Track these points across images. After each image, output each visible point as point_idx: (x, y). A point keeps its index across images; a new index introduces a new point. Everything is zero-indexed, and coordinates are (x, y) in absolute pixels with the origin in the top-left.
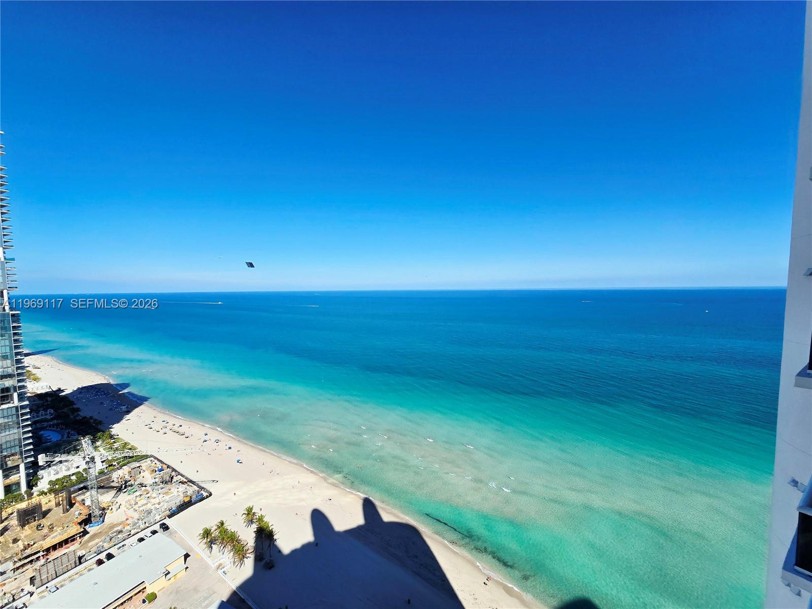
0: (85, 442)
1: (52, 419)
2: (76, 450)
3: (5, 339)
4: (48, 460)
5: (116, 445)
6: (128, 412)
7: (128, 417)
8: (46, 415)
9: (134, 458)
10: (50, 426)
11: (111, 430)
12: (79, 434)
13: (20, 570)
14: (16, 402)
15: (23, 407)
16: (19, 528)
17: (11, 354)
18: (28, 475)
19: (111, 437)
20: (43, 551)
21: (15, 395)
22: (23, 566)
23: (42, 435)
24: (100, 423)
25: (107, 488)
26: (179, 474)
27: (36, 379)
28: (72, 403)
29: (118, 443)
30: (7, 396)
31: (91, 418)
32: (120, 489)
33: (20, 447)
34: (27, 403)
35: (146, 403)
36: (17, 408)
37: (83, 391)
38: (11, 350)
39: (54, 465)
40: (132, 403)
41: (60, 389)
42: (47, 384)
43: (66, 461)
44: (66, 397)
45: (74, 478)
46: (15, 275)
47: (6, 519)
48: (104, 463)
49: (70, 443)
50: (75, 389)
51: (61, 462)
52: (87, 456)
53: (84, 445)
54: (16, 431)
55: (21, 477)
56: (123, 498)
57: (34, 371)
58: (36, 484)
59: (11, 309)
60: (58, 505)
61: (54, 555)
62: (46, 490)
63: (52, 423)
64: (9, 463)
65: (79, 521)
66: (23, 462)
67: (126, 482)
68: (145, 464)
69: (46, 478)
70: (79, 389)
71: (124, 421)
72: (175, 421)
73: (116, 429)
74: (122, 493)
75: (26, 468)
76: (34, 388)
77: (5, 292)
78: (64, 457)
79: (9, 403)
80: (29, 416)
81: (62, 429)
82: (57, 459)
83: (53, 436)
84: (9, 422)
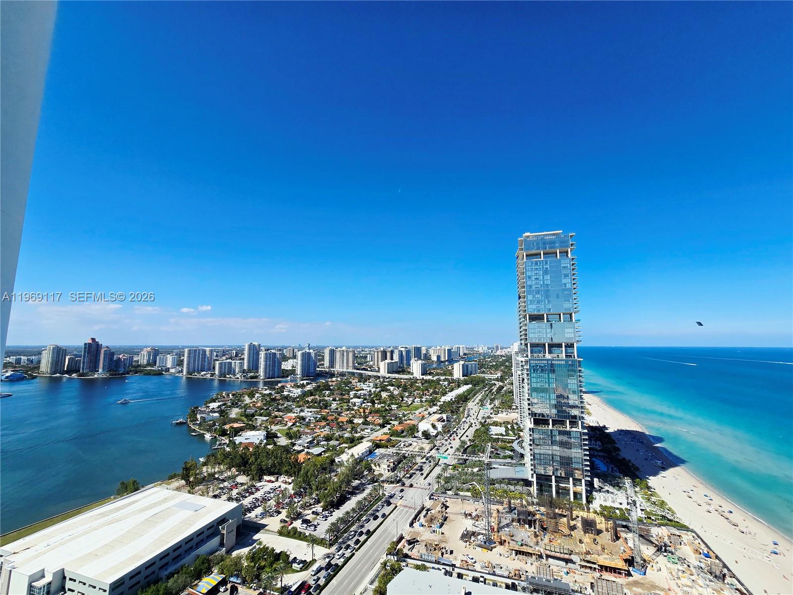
0: (627, 482)
1: (600, 451)
2: (618, 486)
3: (575, 379)
4: (600, 485)
5: (653, 499)
6: (664, 469)
7: (663, 474)
8: (596, 445)
9: (673, 523)
10: (599, 456)
11: (648, 480)
12: (620, 473)
13: (583, 570)
14: (580, 430)
15: (584, 434)
16: (582, 533)
17: (578, 390)
18: (587, 491)
19: (649, 488)
20: (599, 565)
21: (580, 422)
22: (586, 567)
23: (594, 461)
24: (638, 469)
25: (646, 539)
26: (733, 576)
27: (589, 414)
28: (613, 442)
29: (655, 498)
30: (575, 422)
31: (630, 461)
32: (659, 549)
33: (582, 465)
34: (586, 431)
35: (683, 466)
36: (581, 432)
37: (621, 433)
38: (578, 388)
39: (604, 492)
40: (668, 461)
41: (605, 426)
42: (596, 419)
43: (612, 493)
44: (609, 434)
45: (617, 511)
46: (580, 331)
47: (575, 519)
48: (643, 512)
49: (614, 477)
50: (616, 430)
51: (608, 491)
52: (630, 498)
53: (627, 485)
54: (580, 451)
55: (582, 489)
56: (661, 560)
57: (588, 406)
58: (592, 502)
59: (578, 357)
60: (607, 530)
61: (607, 576)
62: (598, 512)
63: (600, 454)
64: (576, 475)
65: (625, 558)
66: (584, 478)
67: (666, 545)
68: (686, 537)
69: (599, 500)
70: (618, 430)
71: (659, 476)
72: (718, 500)
73: (652, 481)
74: (661, 556)
75: (586, 485)
76: (591, 420)
77: (575, 344)
78: (611, 489)
79: (576, 427)
80: (587, 443)
81: (607, 462)
82: (606, 488)
83: (602, 467)
84: (576, 442)
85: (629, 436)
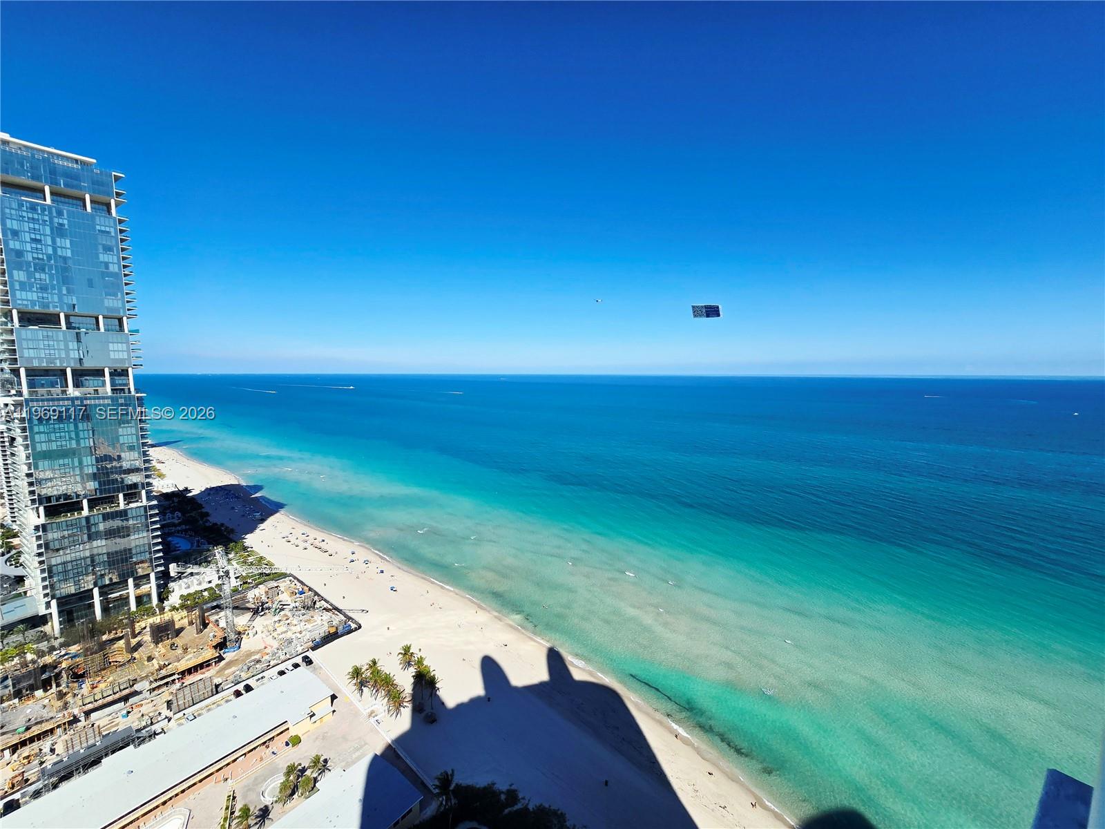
0: (218, 551)
1: (180, 524)
2: (207, 561)
3: (131, 427)
4: (180, 571)
5: (250, 559)
6: (263, 520)
7: (262, 526)
8: (173, 518)
9: (271, 576)
10: (178, 532)
11: (244, 540)
12: (209, 543)
13: (156, 692)
14: (144, 502)
15: (152, 507)
16: (153, 645)
17: (138, 444)
18: (159, 586)
19: (245, 549)
20: (178, 674)
21: (143, 492)
22: (159, 687)
23: (170, 542)
24: (232, 531)
25: (242, 609)
26: (323, 599)
27: (161, 476)
28: (201, 506)
29: (252, 557)
30: (135, 493)
31: (222, 525)
32: (256, 612)
33: (150, 553)
34: (155, 502)
35: (282, 511)
36: (145, 507)
37: (212, 493)
38: (138, 440)
39: (185, 577)
40: (267, 509)
41: (187, 488)
42: (172, 482)
43: (198, 574)
44: (193, 498)
45: (206, 594)
46: (140, 350)
47: (139, 633)
48: (238, 580)
49: (200, 553)
50: (203, 490)
51: (192, 574)
52: (221, 570)
53: (218, 556)
54: (145, 534)
55: (152, 587)
56: (260, 622)
57: (158, 466)
58: (167, 597)
59: (137, 391)
60: (191, 623)
61: (190, 679)
62: (177, 606)
63: (180, 528)
64: (139, 570)
65: (214, 645)
66: (153, 570)
67: (263, 604)
68: (283, 584)
69: (178, 590)
70: (207, 489)
71: (257, 531)
72: (316, 534)
73: (250, 540)
74: (259, 617)
75: (157, 579)
76: (163, 486)
77: (130, 370)
78: (195, 569)
79: (137, 501)
80: (158, 519)
81: (191, 536)
82: (189, 571)
83: (182, 544)
84: (138, 524)
85: (221, 493)
